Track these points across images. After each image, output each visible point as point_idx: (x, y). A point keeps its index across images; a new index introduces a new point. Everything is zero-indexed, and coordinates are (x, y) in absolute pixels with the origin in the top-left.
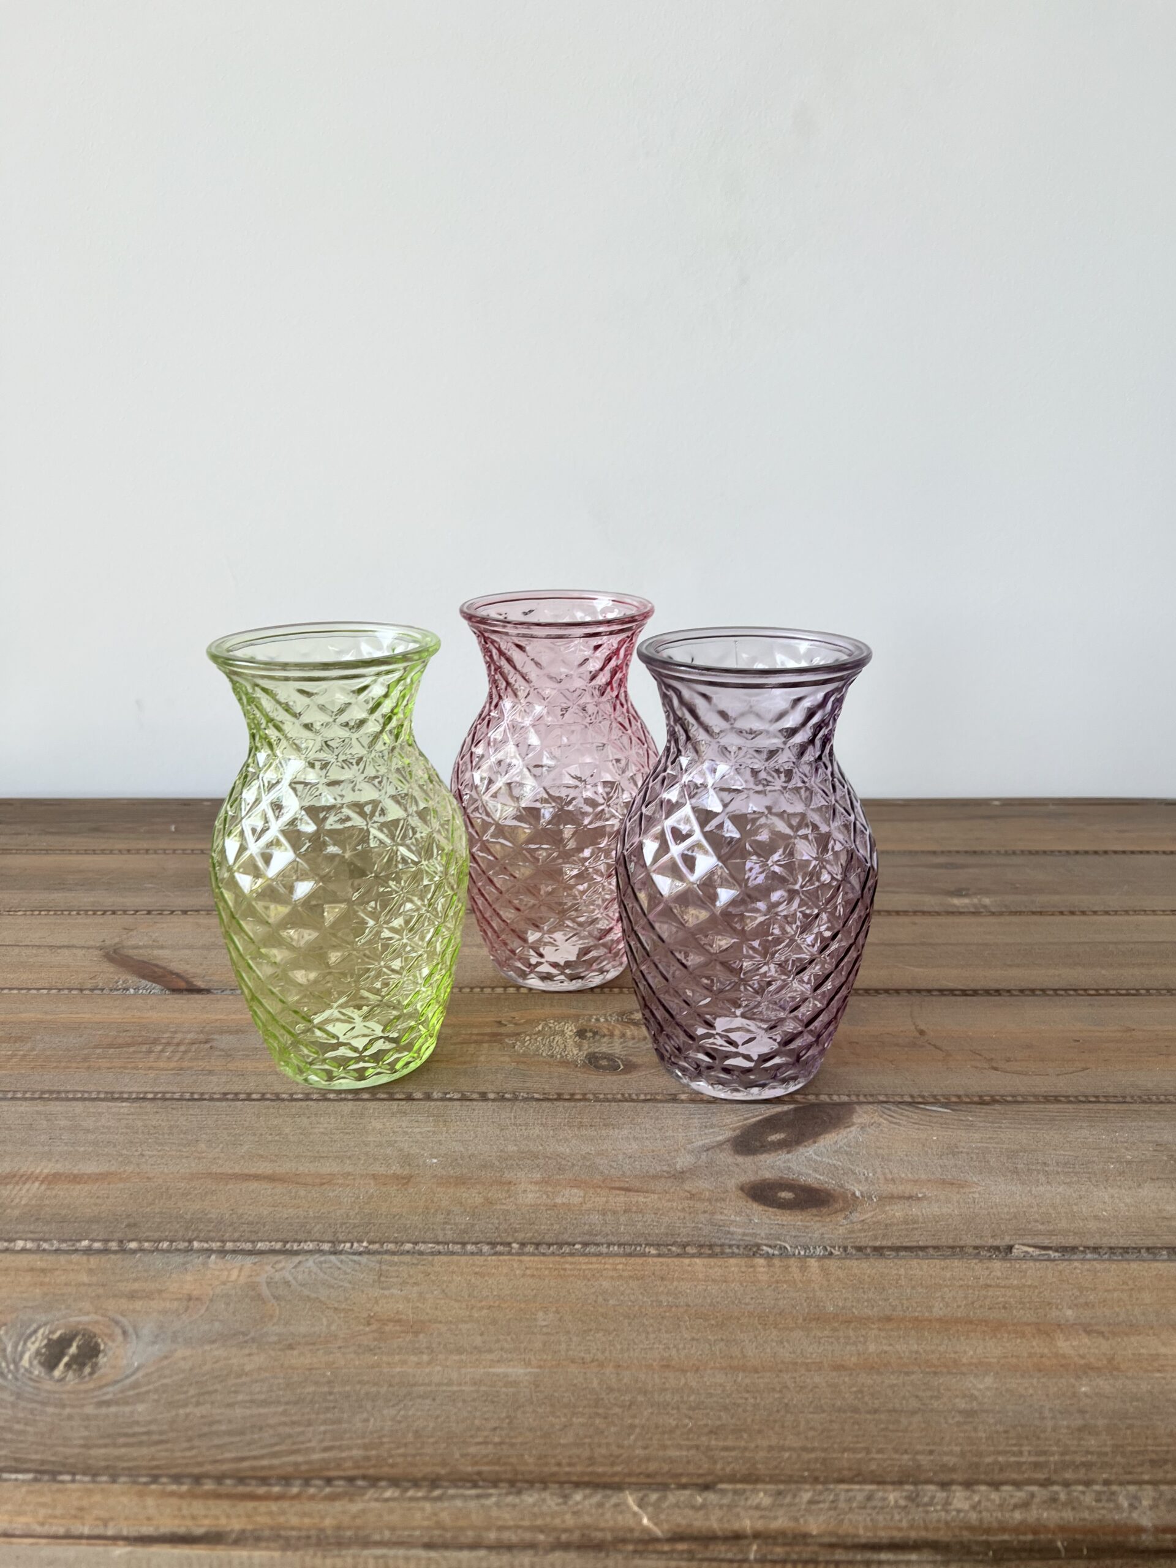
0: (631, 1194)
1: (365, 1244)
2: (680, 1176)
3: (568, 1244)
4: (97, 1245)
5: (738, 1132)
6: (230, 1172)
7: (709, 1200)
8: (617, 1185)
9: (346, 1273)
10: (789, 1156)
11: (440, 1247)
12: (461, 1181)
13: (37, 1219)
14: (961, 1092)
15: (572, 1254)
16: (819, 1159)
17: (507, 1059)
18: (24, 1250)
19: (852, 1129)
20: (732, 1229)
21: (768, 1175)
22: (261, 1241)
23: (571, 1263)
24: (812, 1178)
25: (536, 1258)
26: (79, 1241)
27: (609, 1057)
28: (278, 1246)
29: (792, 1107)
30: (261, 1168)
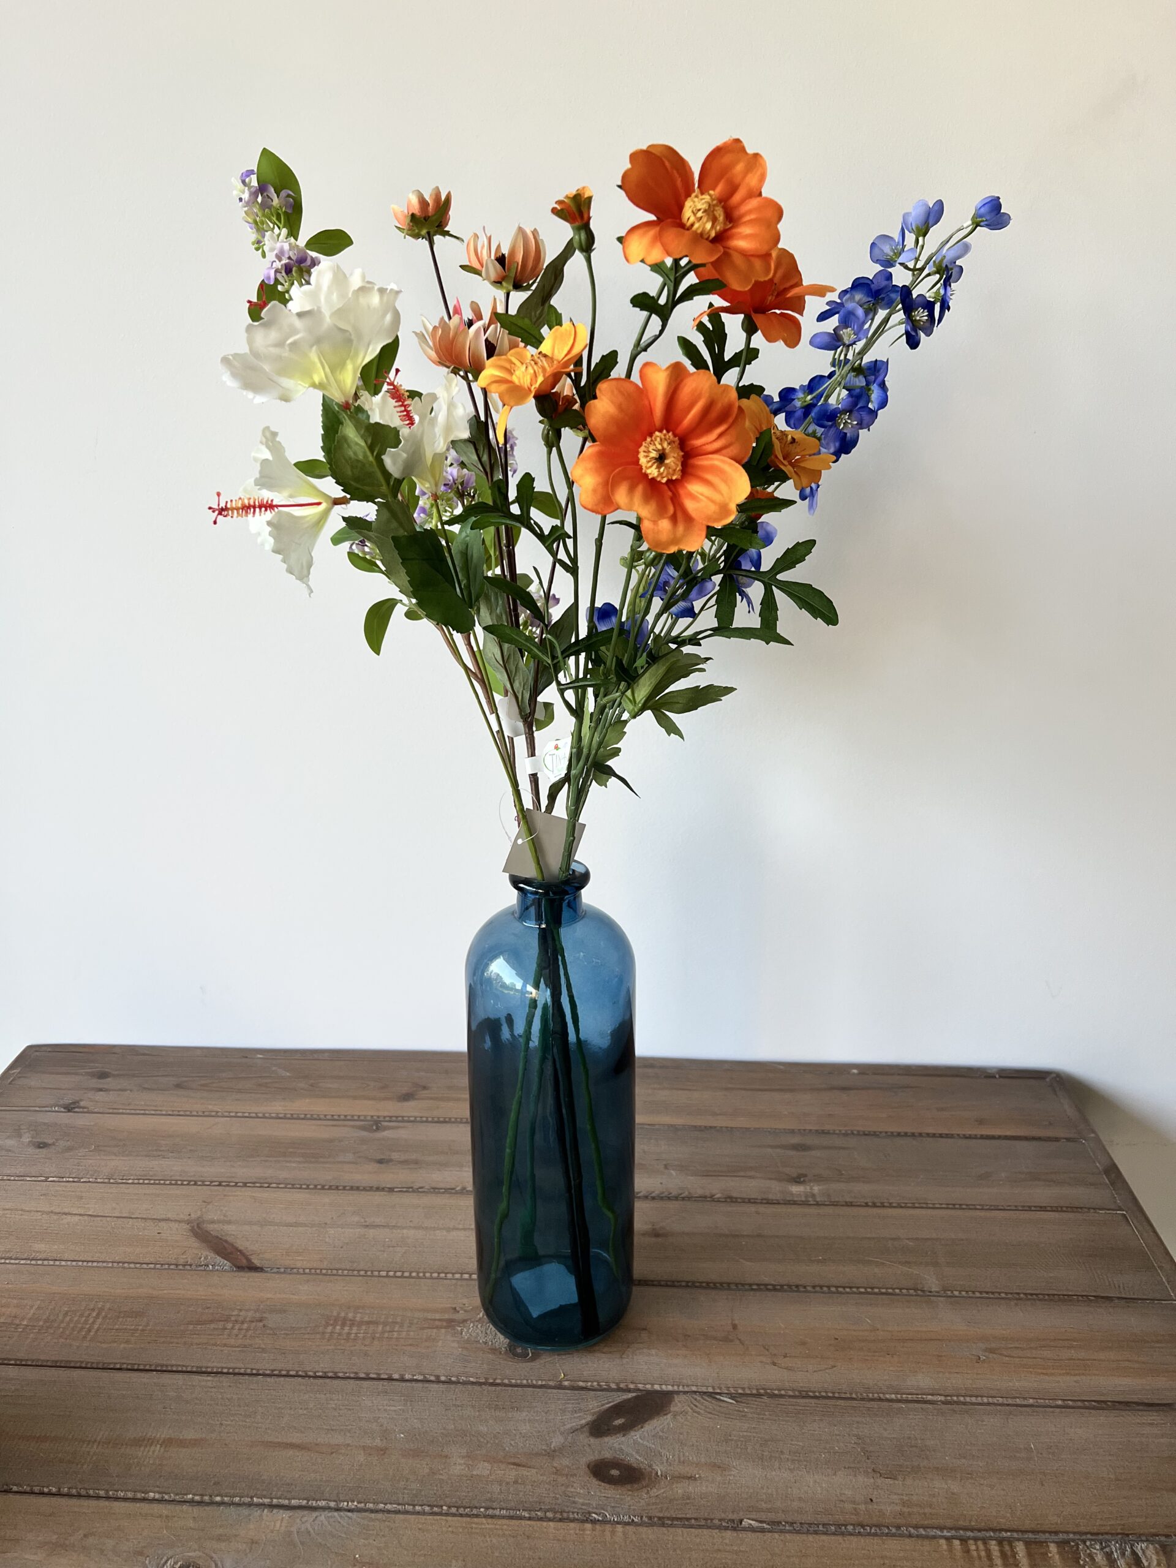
0: (520, 1468)
1: (355, 1503)
2: (552, 1454)
3: (476, 1507)
4: (197, 1498)
5: (595, 1416)
6: (276, 1440)
7: (567, 1475)
8: (512, 1460)
9: (343, 1526)
10: (623, 1439)
11: (400, 1507)
12: (417, 1453)
13: (160, 1476)
14: (746, 1386)
15: (477, 1516)
16: (642, 1442)
17: (455, 1345)
18: (154, 1500)
19: (669, 1416)
20: (577, 1499)
21: (607, 1455)
22: (294, 1499)
23: (477, 1524)
24: (634, 1458)
25: (456, 1518)
26: (186, 1494)
28: (304, 1502)
29: (634, 1394)
30: (295, 1438)
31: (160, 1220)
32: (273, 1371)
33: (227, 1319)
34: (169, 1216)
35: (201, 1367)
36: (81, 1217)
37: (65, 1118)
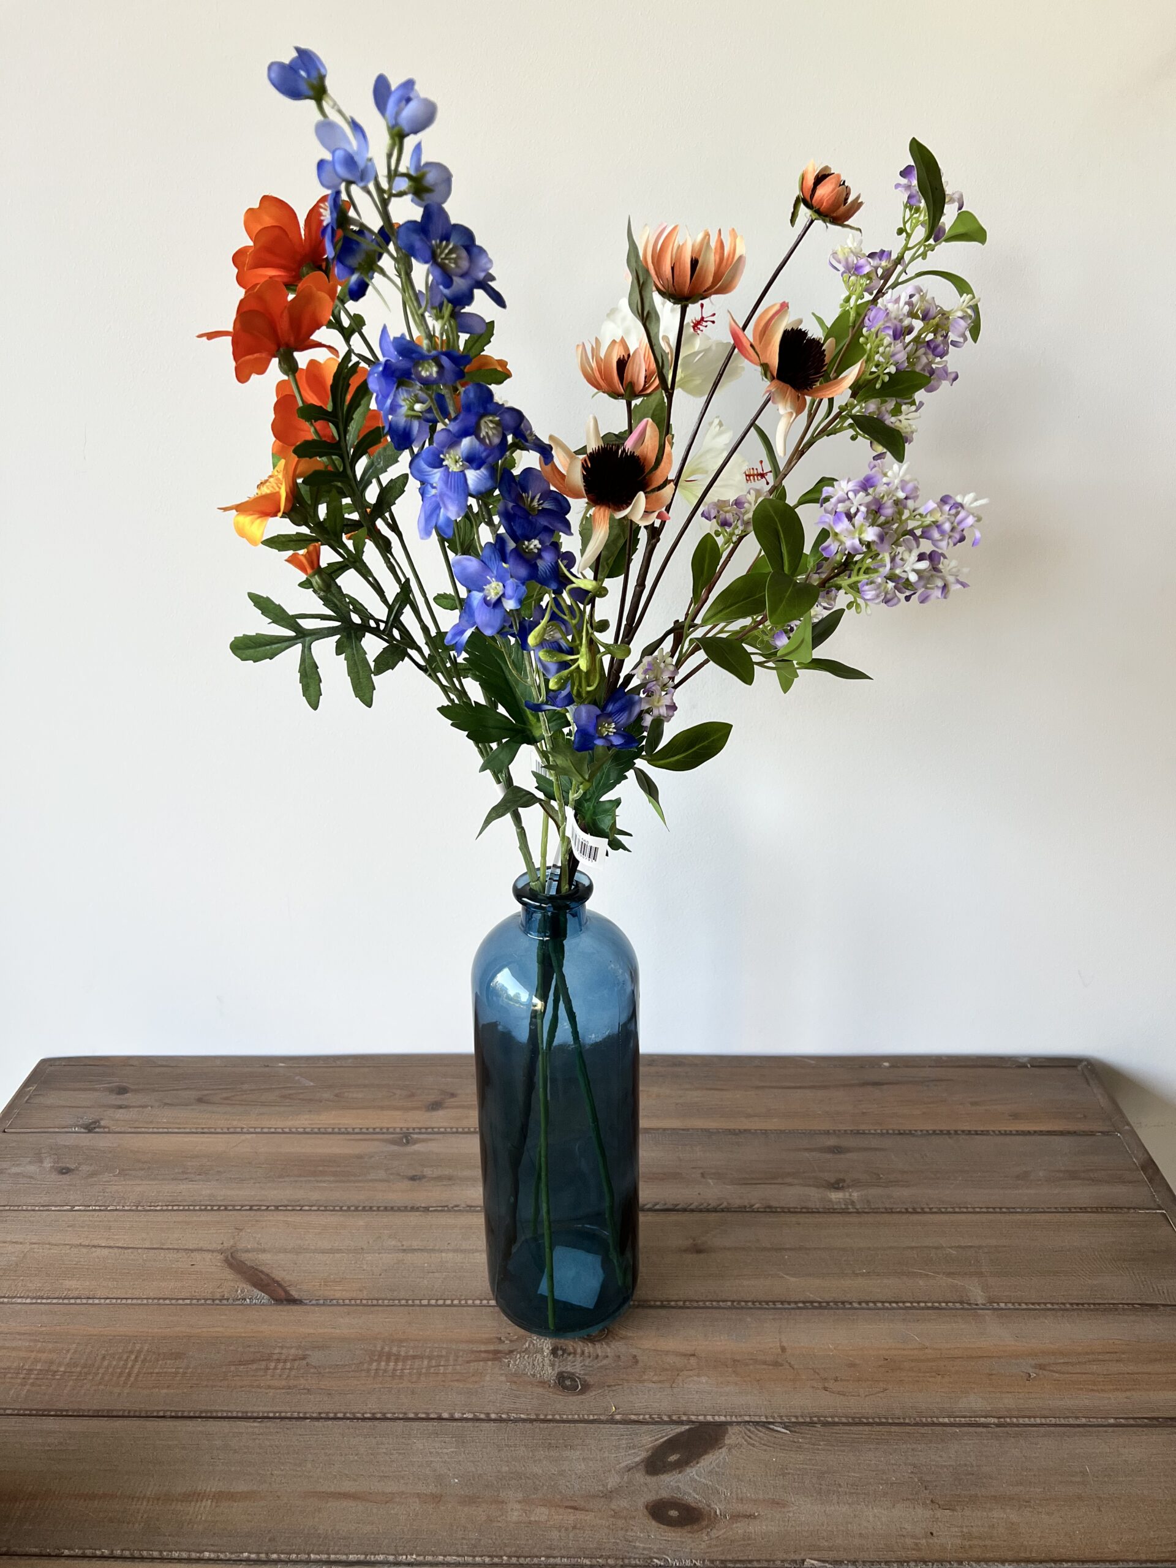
0: (577, 1512)
1: (414, 1556)
2: (609, 1495)
3: (537, 1557)
4: (253, 1556)
5: (650, 1453)
6: (329, 1490)
7: (626, 1518)
8: (570, 1504)
10: (680, 1476)
12: (471, 1500)
13: (214, 1534)
14: (799, 1414)
16: (698, 1479)
17: (503, 1378)
18: (209, 1560)
19: (724, 1450)
20: (638, 1544)
21: (664, 1494)
22: (352, 1554)
24: (692, 1497)
26: (242, 1552)
27: (572, 1377)
28: (362, 1557)
29: (687, 1427)
30: (347, 1486)
31: (192, 1251)
32: (320, 1413)
33: (269, 1359)
34: (202, 1245)
35: (247, 1412)
36: (111, 1250)
37: (86, 1140)
